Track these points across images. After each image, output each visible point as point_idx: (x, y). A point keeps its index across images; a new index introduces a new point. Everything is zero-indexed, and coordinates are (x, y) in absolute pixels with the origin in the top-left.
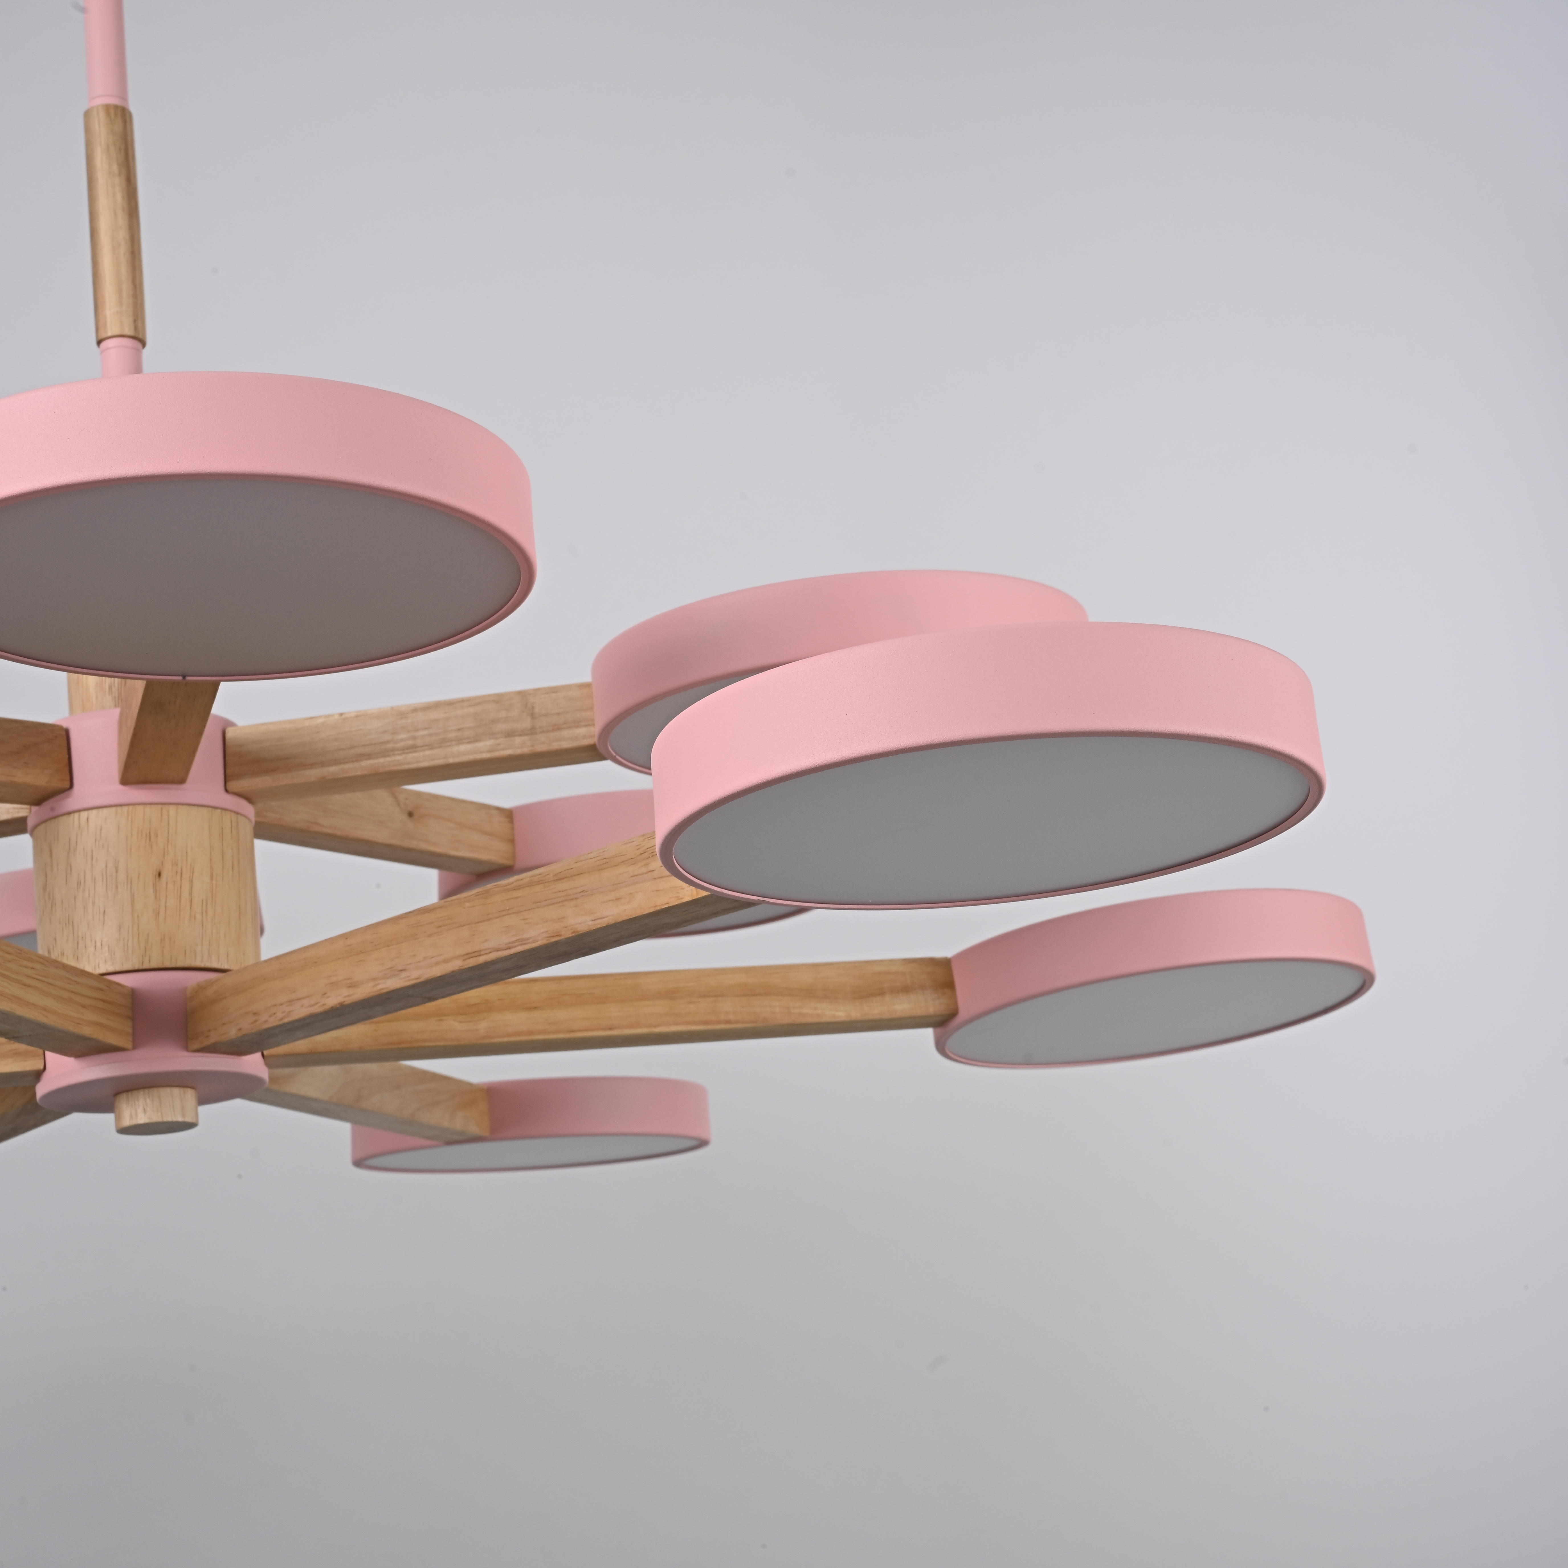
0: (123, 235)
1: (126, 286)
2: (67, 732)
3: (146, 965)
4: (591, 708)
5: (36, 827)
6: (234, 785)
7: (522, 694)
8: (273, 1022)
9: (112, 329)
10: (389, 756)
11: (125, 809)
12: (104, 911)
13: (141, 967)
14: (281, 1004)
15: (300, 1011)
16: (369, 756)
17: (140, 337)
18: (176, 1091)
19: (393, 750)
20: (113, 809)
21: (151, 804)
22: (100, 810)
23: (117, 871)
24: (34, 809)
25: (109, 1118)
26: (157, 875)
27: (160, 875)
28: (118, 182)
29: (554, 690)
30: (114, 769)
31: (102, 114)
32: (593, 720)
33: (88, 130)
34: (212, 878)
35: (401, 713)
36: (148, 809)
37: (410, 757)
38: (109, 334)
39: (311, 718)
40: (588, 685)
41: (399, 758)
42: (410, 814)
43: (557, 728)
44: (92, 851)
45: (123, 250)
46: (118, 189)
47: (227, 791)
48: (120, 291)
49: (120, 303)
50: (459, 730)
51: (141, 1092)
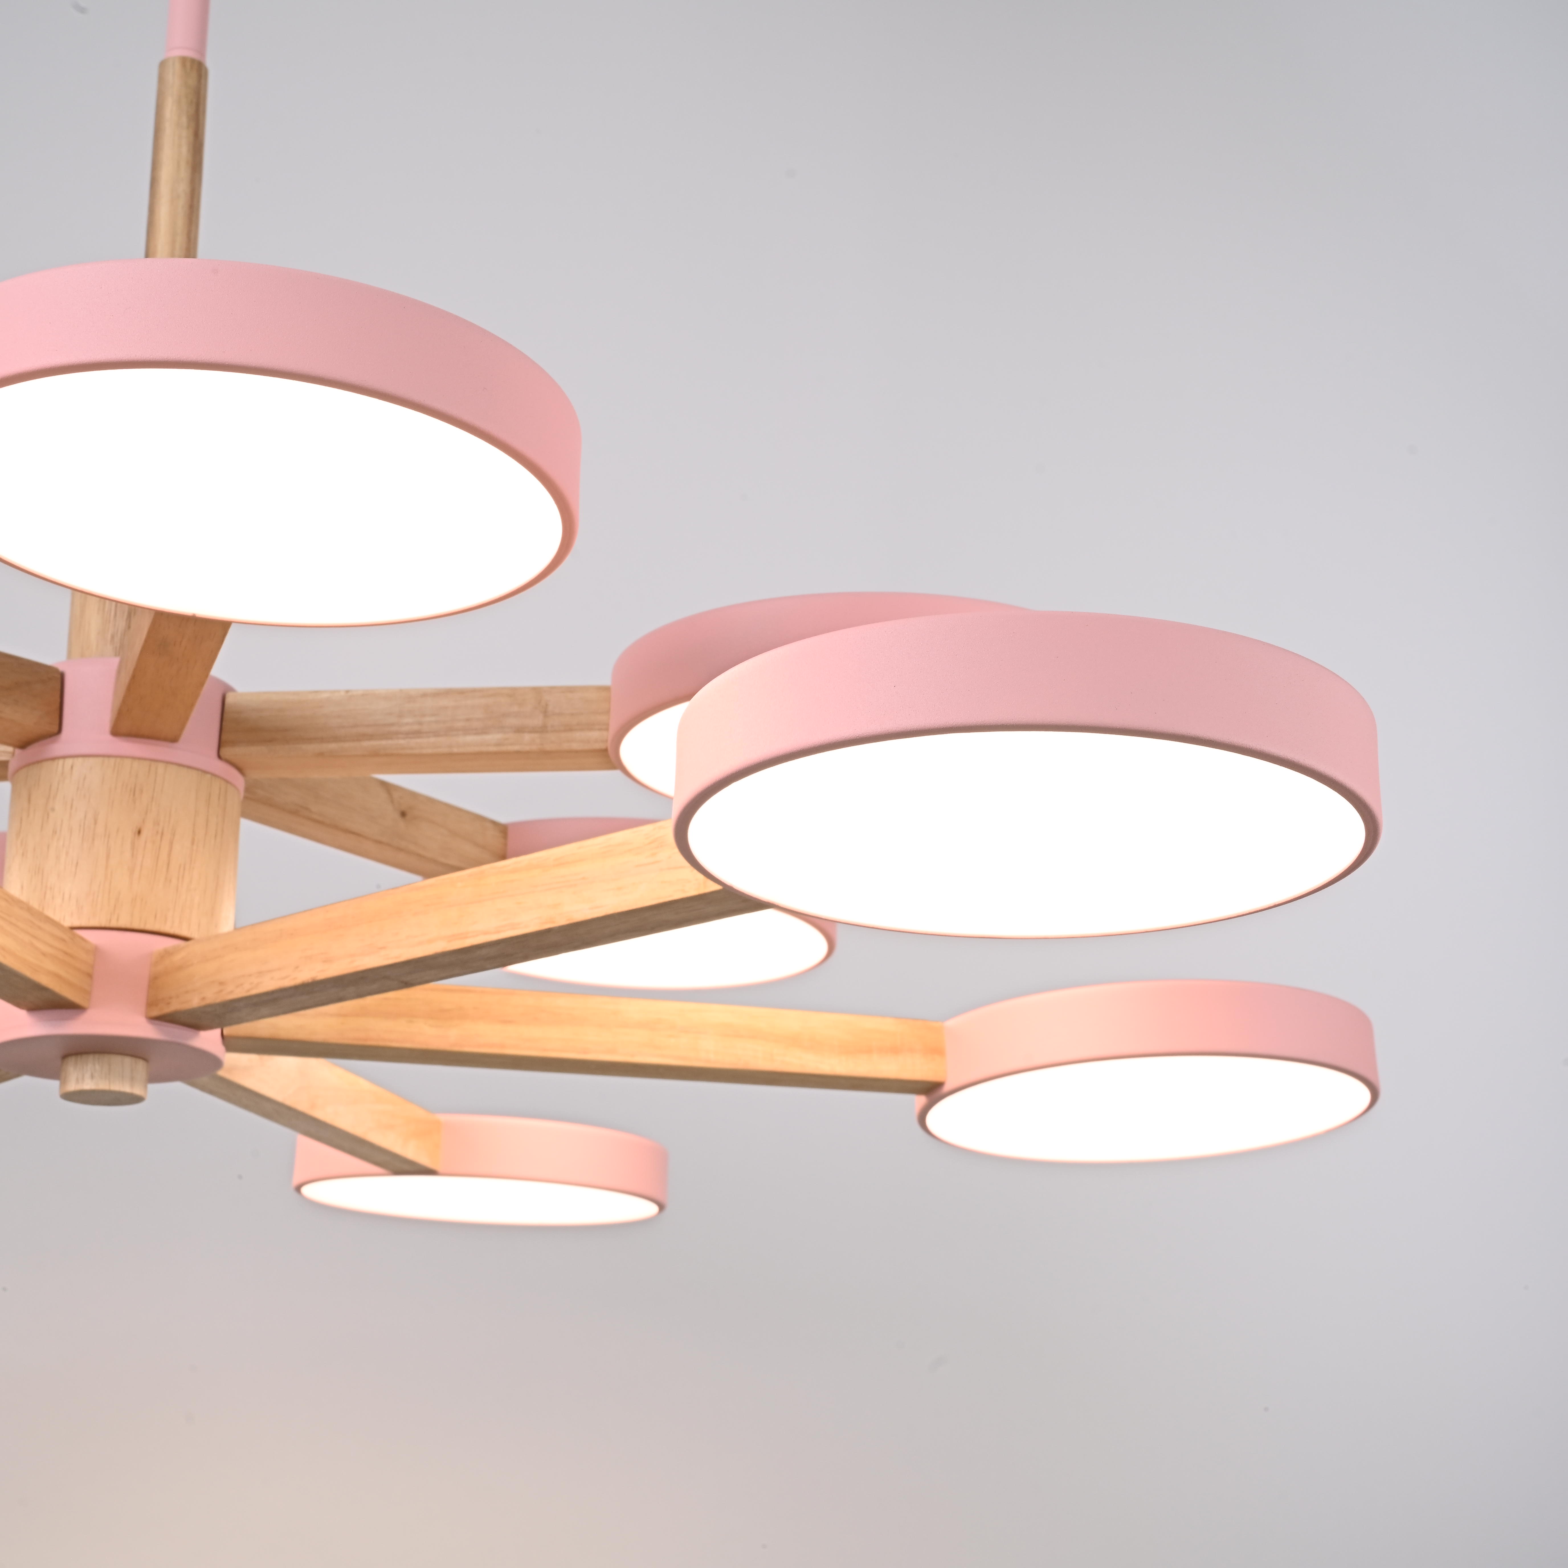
0: (183, 187)
1: (181, 239)
2: (62, 676)
3: (113, 924)
4: (608, 712)
5: (17, 771)
6: (227, 752)
7: (537, 690)
8: (239, 993)
10: (391, 739)
11: (112, 760)
12: (77, 863)
13: (108, 925)
14: (250, 975)
15: (269, 984)
16: (371, 737)
18: (128, 1060)
19: (397, 733)
20: (100, 760)
21: (140, 759)
22: (86, 759)
23: (95, 823)
24: (18, 751)
25: (54, 1084)
26: (137, 832)
27: (139, 832)
28: (186, 135)
29: (571, 690)
30: (106, 719)
31: (178, 66)
32: (608, 724)
33: (161, 80)
34: (193, 843)
35: (409, 697)
36: (136, 764)
37: (413, 742)
39: (316, 692)
40: (607, 689)
41: (402, 742)
42: (403, 814)
43: (569, 729)
44: (73, 800)
45: (182, 202)
46: (184, 141)
47: (219, 757)
48: (173, 242)
50: (468, 720)
51: (91, 1057)
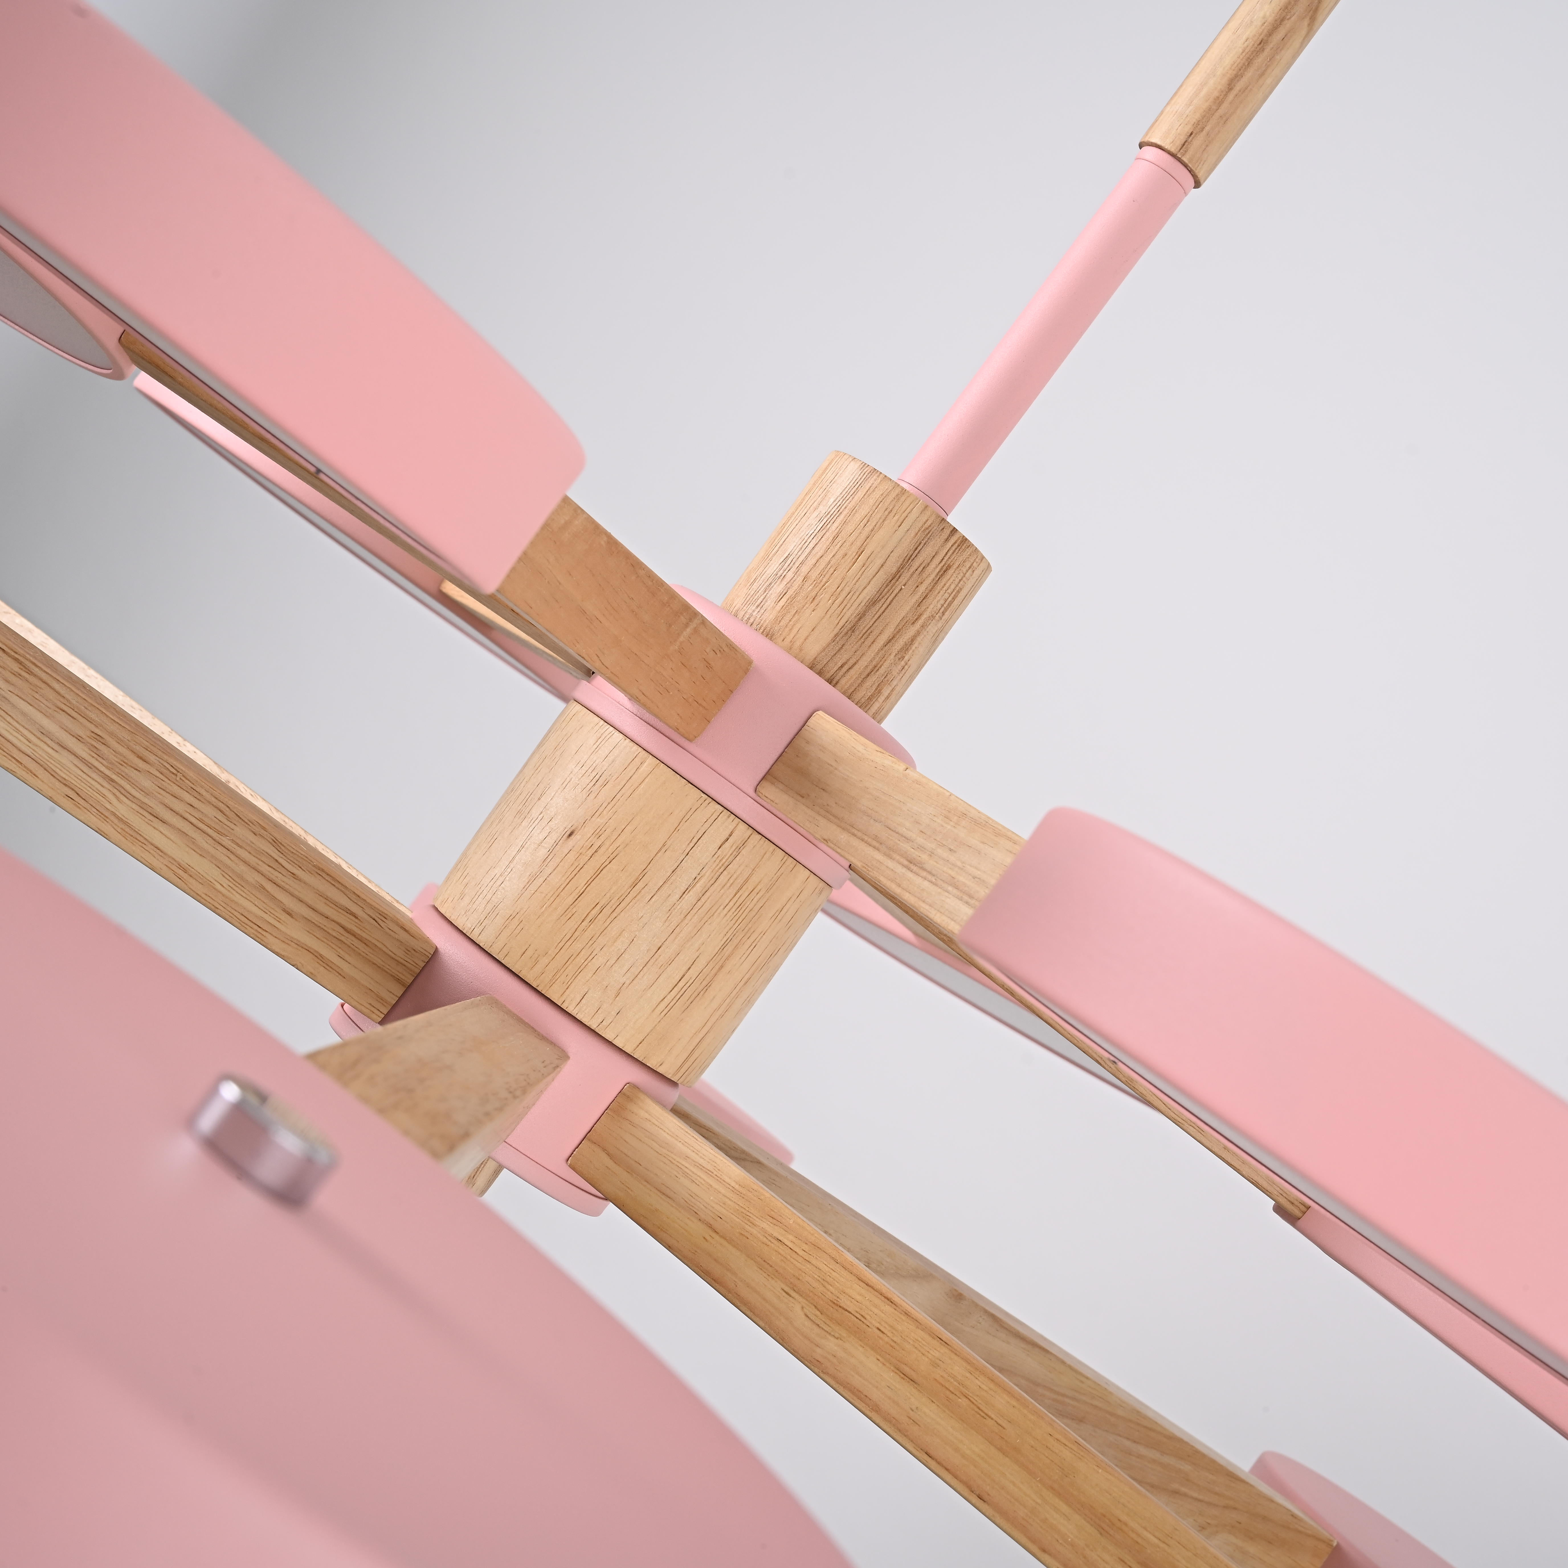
17: (1200, 175)
37: (908, 876)
41: (898, 869)
50: (974, 878)
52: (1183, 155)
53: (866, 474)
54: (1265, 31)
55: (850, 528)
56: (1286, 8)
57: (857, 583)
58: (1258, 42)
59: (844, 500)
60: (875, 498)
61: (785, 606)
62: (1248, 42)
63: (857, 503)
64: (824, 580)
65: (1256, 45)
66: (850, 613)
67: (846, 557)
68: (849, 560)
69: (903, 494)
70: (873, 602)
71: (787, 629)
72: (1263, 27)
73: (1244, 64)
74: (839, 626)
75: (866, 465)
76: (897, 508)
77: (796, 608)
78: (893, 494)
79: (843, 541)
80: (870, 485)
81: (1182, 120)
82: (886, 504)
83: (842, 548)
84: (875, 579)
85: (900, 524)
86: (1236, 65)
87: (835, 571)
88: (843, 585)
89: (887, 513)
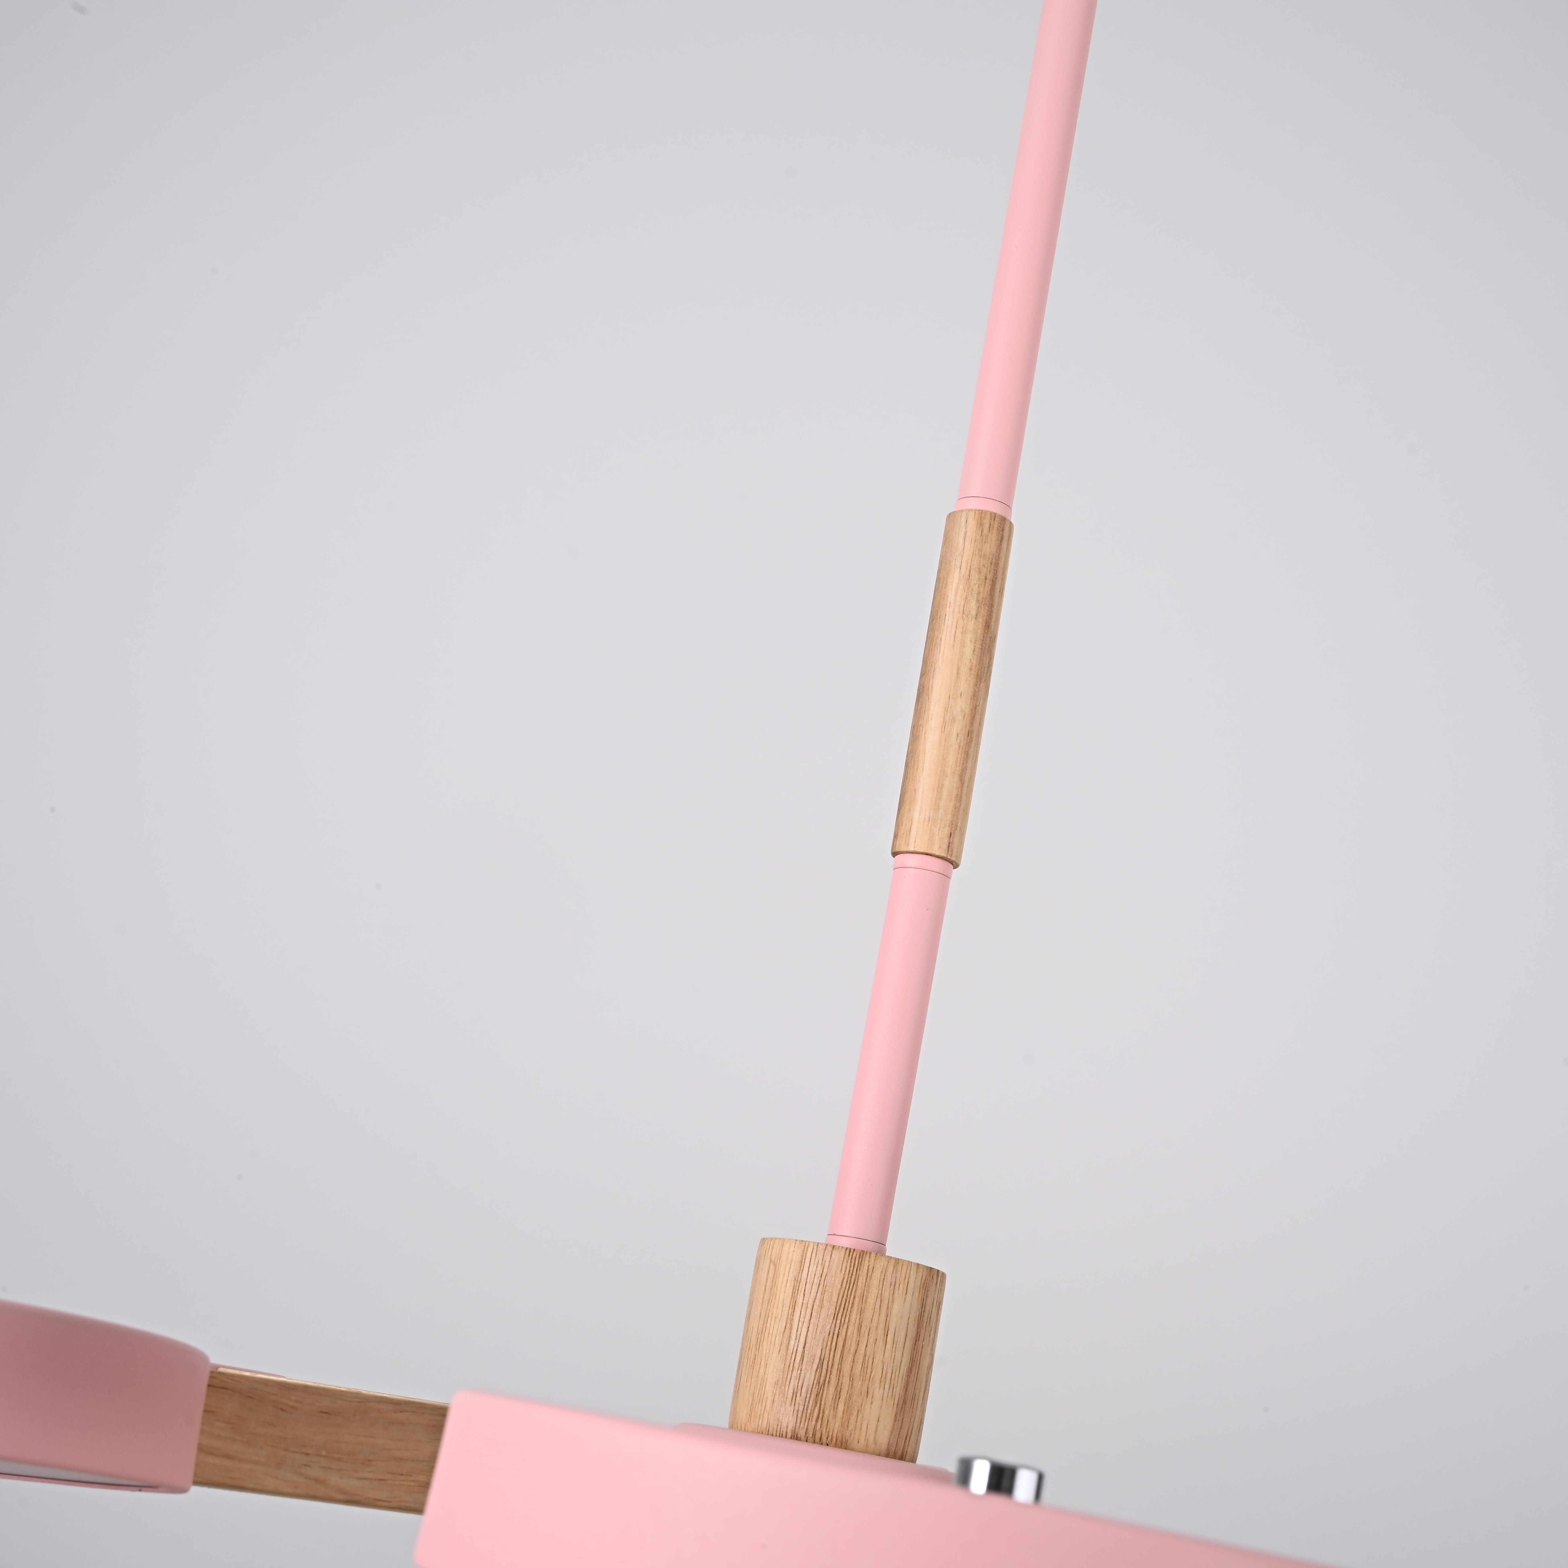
0: (962, 705)
1: (950, 783)
9: (916, 840)
17: (953, 859)
28: (973, 626)
31: (972, 523)
33: (947, 540)
38: (911, 849)
45: (958, 727)
46: (970, 636)
48: (940, 787)
49: (936, 807)
52: (951, 855)
53: (857, 1259)
54: (968, 723)
55: (868, 1314)
56: (974, 696)
57: (895, 1361)
58: (967, 735)
59: (848, 1290)
60: (877, 1278)
61: (845, 1411)
62: (959, 738)
63: (863, 1288)
64: (869, 1371)
65: (966, 738)
66: (899, 1390)
67: (878, 1342)
68: (881, 1343)
69: (898, 1263)
70: (910, 1371)
71: (858, 1430)
72: (965, 720)
73: (964, 758)
74: (895, 1406)
75: (852, 1251)
76: (898, 1279)
77: (856, 1408)
78: (891, 1268)
79: (868, 1329)
80: (866, 1268)
81: (939, 825)
82: (889, 1279)
83: (870, 1335)
84: (905, 1351)
85: (905, 1292)
86: (959, 760)
87: (873, 1359)
88: (885, 1368)
89: (892, 1286)
